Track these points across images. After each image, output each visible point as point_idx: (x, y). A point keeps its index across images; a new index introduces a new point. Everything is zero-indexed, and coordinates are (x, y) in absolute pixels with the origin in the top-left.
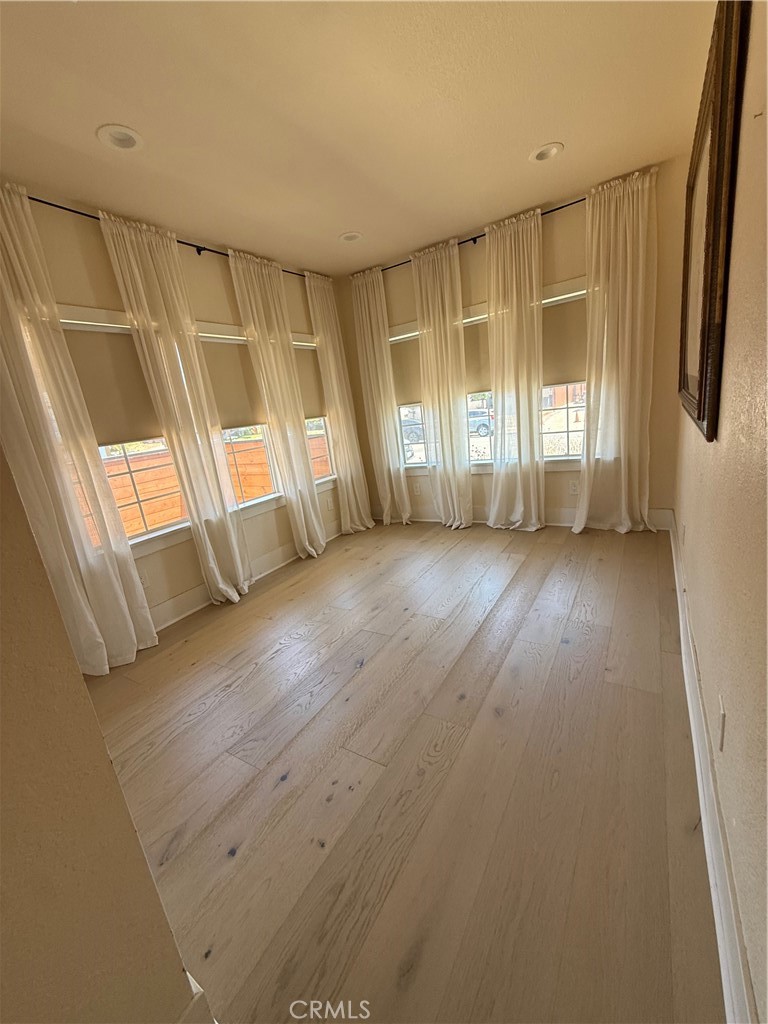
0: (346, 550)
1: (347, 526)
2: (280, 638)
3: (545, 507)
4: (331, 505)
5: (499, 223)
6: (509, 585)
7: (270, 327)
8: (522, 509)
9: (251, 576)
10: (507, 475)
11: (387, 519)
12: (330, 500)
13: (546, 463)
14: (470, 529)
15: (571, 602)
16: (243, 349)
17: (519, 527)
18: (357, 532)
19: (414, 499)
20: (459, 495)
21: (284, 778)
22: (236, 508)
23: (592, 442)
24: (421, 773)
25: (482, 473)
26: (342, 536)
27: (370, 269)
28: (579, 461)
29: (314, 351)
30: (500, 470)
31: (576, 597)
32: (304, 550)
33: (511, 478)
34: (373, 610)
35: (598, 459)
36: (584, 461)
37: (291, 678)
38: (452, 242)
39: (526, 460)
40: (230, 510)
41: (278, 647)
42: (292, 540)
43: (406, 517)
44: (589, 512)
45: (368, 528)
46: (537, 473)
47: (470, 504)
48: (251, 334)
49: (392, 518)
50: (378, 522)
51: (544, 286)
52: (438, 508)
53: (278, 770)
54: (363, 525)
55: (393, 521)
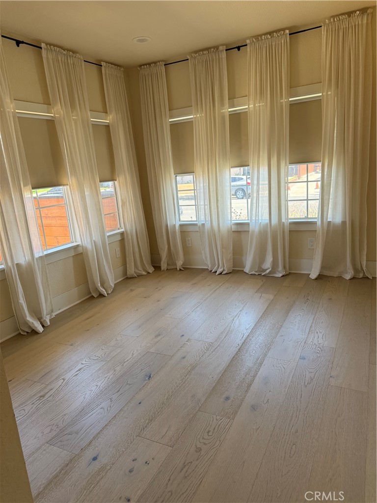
0: (132, 290)
1: (131, 271)
2: (82, 359)
3: (289, 258)
4: (119, 253)
5: (258, 37)
6: (261, 316)
7: (73, 106)
8: (271, 259)
9: (52, 311)
10: (260, 232)
11: (164, 266)
12: (118, 249)
13: (291, 223)
14: (230, 275)
15: (307, 330)
16: (51, 124)
17: (269, 273)
18: (140, 276)
19: (187, 250)
20: (223, 247)
21: (95, 459)
22: (41, 255)
23: (325, 208)
24: (199, 450)
25: (241, 230)
26: (127, 279)
27: (155, 63)
28: (315, 223)
29: (107, 127)
30: (254, 228)
31: (311, 327)
32: (97, 290)
33: (263, 234)
34: (157, 336)
35: (330, 221)
36: (319, 223)
37: (93, 389)
38: (221, 48)
39: (275, 221)
40: (37, 255)
41: (80, 366)
42: (86, 282)
43: (179, 264)
44: (323, 262)
45: (149, 273)
46: (284, 232)
47: (231, 255)
48: (57, 111)
49: (168, 265)
50: (157, 268)
51: (290, 88)
52: (206, 258)
53: (90, 454)
54: (145, 270)
55: (170, 267)
